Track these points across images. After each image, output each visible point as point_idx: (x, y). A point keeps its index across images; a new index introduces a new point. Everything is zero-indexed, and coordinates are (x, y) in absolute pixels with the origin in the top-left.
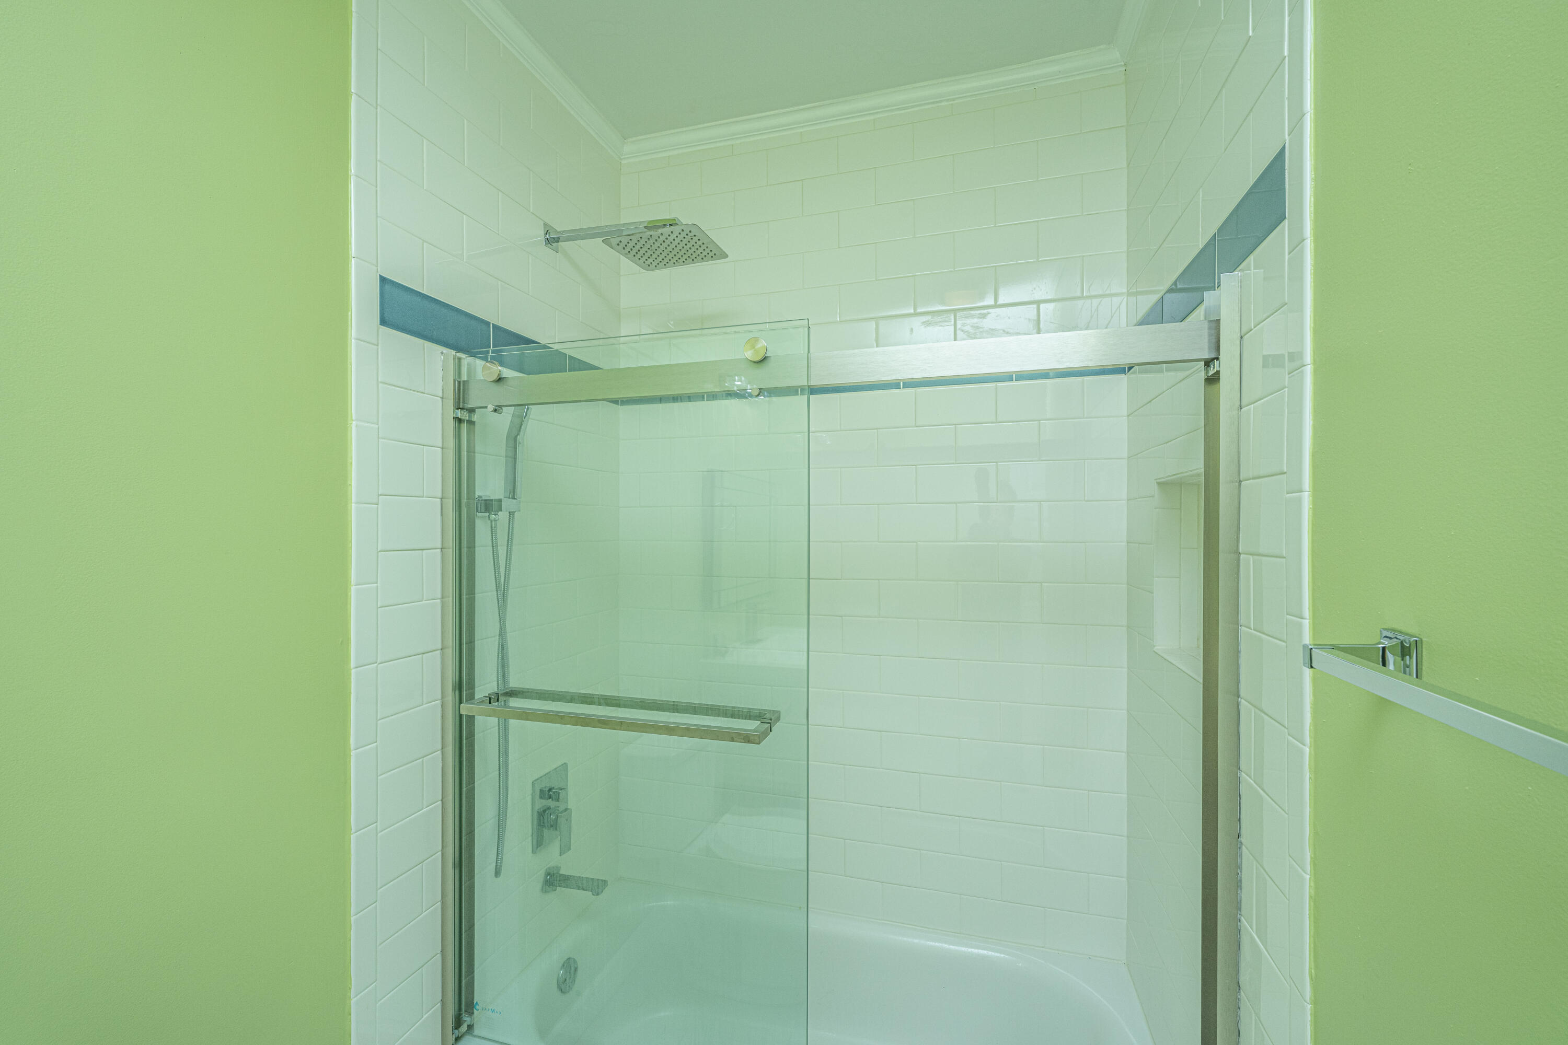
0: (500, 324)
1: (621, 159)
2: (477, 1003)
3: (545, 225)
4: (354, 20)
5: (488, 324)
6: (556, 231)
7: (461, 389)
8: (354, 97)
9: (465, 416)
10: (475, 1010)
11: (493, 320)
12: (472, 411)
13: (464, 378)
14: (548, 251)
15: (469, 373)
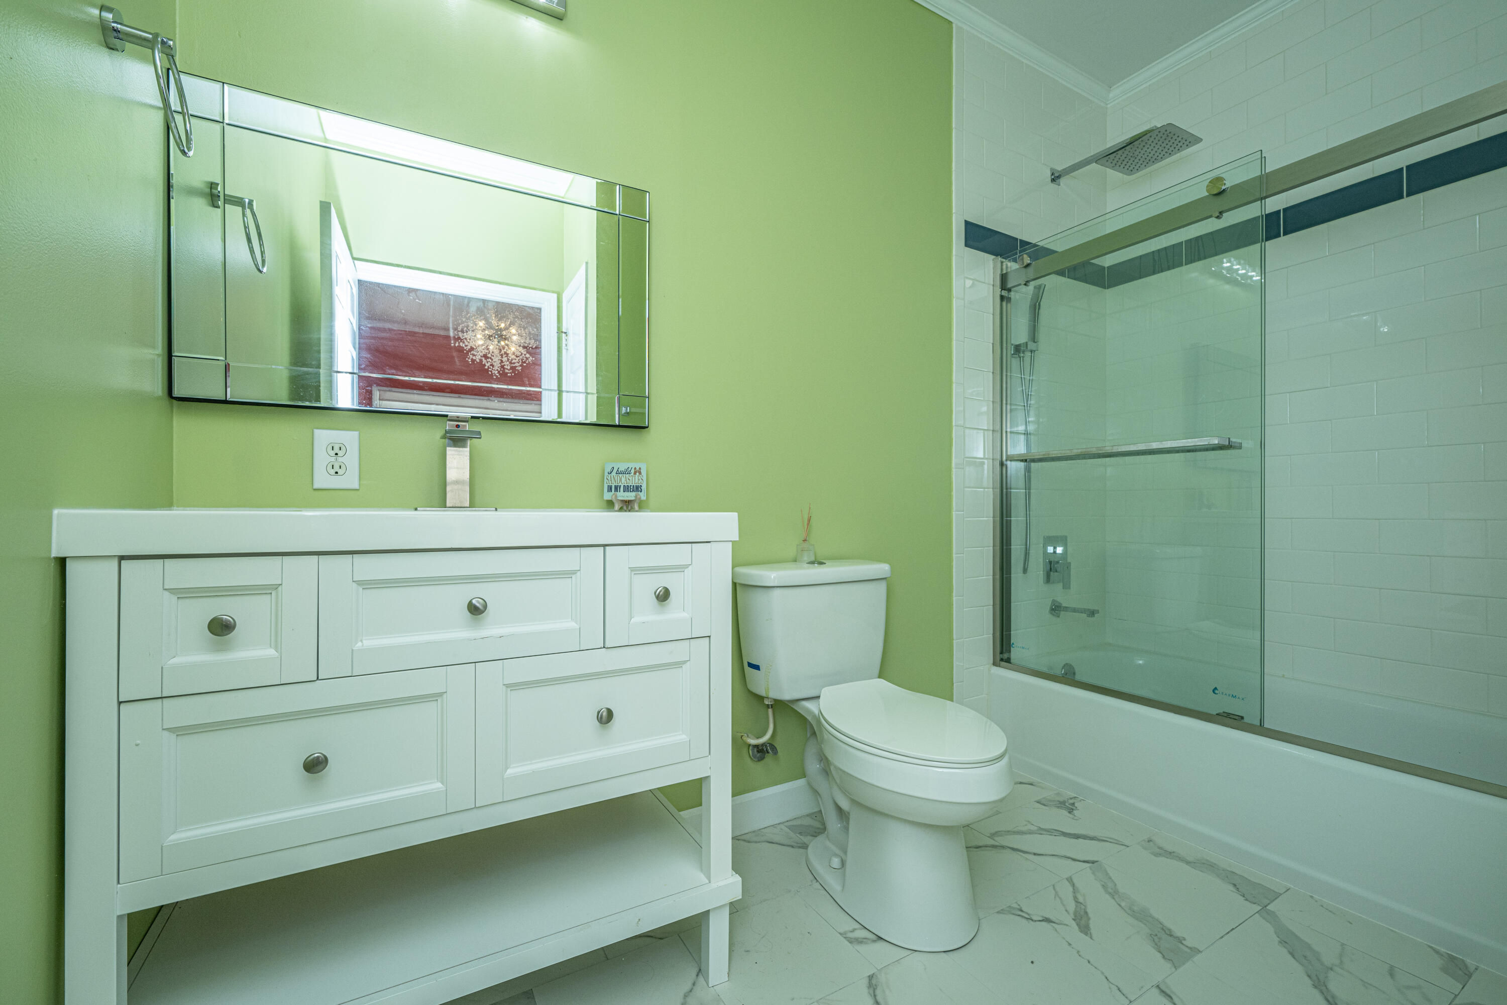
0: (1024, 239)
1: (1107, 104)
2: (1013, 644)
3: (1051, 169)
4: (954, 90)
5: (1017, 239)
6: (1059, 171)
7: (1004, 278)
8: (954, 130)
9: (1004, 293)
10: (1012, 648)
11: (1019, 237)
12: (1009, 290)
13: (1004, 272)
14: (1053, 186)
15: (1007, 267)
